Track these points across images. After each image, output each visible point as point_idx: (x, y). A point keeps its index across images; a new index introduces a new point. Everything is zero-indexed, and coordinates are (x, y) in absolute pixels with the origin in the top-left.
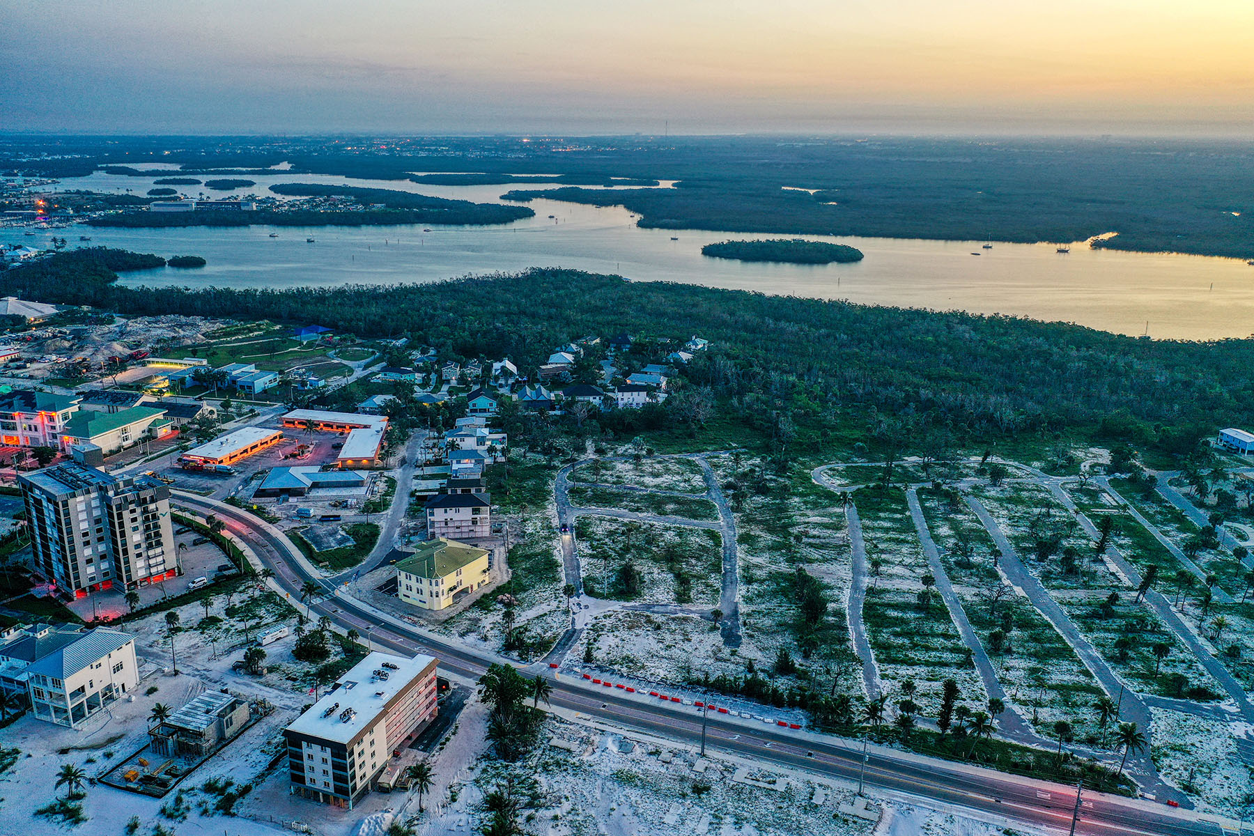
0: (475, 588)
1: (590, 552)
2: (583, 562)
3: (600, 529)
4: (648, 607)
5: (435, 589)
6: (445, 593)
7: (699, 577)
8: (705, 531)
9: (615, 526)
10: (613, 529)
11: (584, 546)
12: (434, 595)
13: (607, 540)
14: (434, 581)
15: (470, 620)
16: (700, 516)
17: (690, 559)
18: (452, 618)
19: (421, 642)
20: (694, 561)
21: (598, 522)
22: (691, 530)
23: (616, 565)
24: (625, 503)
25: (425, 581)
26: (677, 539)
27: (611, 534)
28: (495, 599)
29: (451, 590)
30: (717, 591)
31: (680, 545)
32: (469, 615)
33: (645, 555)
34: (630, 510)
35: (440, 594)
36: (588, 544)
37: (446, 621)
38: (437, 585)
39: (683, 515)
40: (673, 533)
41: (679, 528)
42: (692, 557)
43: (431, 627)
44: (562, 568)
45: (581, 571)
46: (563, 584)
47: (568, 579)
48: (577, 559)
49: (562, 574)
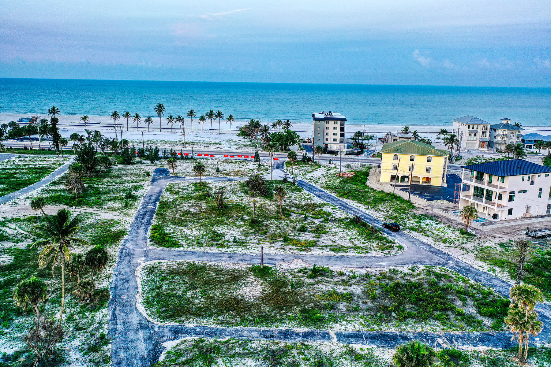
2: (318, 200)
3: (344, 234)
4: (230, 180)
7: (187, 198)
8: (175, 244)
9: (326, 240)
10: (325, 237)
11: (338, 214)
13: (317, 222)
16: (184, 273)
17: (198, 211)
20: (193, 210)
21: (359, 244)
22: (199, 244)
23: (281, 202)
24: (356, 290)
26: (220, 230)
27: (320, 230)
30: (167, 190)
31: (214, 224)
33: (256, 210)
34: (329, 271)
36: (337, 217)
39: (218, 271)
40: (228, 237)
41: (221, 246)
42: (196, 214)
44: (334, 195)
45: (312, 194)
46: (318, 186)
47: (317, 189)
48: (329, 202)
49: (328, 191)
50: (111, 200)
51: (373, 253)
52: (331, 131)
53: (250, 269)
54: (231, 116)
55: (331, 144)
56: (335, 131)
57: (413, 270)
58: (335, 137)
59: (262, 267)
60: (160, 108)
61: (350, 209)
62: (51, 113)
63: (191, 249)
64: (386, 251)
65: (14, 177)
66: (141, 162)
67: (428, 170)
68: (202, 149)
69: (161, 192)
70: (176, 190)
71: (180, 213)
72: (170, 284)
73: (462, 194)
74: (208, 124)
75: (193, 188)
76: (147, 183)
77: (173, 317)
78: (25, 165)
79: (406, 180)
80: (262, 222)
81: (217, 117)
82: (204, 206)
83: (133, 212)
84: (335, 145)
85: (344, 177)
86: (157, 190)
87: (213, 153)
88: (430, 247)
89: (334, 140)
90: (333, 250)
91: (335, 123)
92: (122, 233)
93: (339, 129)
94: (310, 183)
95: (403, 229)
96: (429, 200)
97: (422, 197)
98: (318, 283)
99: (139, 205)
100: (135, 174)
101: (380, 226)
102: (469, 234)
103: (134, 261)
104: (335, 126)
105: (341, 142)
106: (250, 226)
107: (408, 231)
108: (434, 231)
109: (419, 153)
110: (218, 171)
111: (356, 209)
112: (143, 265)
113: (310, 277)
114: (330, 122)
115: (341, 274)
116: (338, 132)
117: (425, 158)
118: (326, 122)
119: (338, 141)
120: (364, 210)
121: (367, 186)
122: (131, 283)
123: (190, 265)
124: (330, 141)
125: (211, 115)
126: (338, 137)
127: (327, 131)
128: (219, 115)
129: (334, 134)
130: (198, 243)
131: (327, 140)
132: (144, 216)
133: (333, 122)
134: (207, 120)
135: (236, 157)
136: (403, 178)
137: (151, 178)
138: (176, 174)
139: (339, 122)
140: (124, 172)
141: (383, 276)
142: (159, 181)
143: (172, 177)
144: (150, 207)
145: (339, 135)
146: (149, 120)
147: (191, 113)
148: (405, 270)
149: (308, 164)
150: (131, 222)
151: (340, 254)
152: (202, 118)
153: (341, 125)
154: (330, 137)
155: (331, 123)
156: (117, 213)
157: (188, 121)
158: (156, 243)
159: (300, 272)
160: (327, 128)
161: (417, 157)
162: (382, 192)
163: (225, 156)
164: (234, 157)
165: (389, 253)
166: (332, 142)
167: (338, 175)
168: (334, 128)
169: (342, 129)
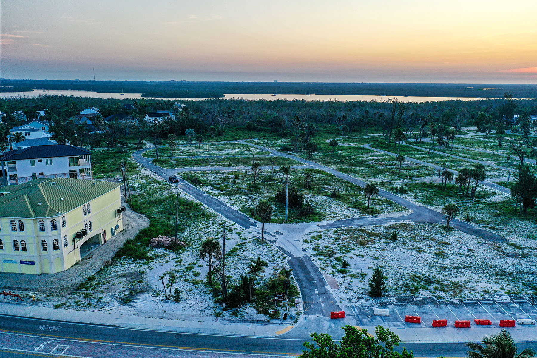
0: (109, 236)
3: (210, 178)
4: (347, 222)
5: (49, 235)
6: (70, 241)
10: (222, 177)
11: (209, 190)
12: (50, 246)
13: (226, 183)
14: (48, 223)
15: (124, 276)
18: (90, 279)
19: (46, 332)
21: (202, 175)
24: (212, 163)
25: (29, 224)
27: (224, 180)
28: (148, 243)
29: (79, 235)
32: (118, 269)
34: (222, 166)
35: (62, 244)
36: (211, 188)
37: (82, 286)
38: (54, 226)
43: (56, 301)
44: (204, 206)
45: (229, 205)
46: (221, 218)
47: (222, 214)
48: (212, 198)
49: (211, 210)
94: (231, 222)
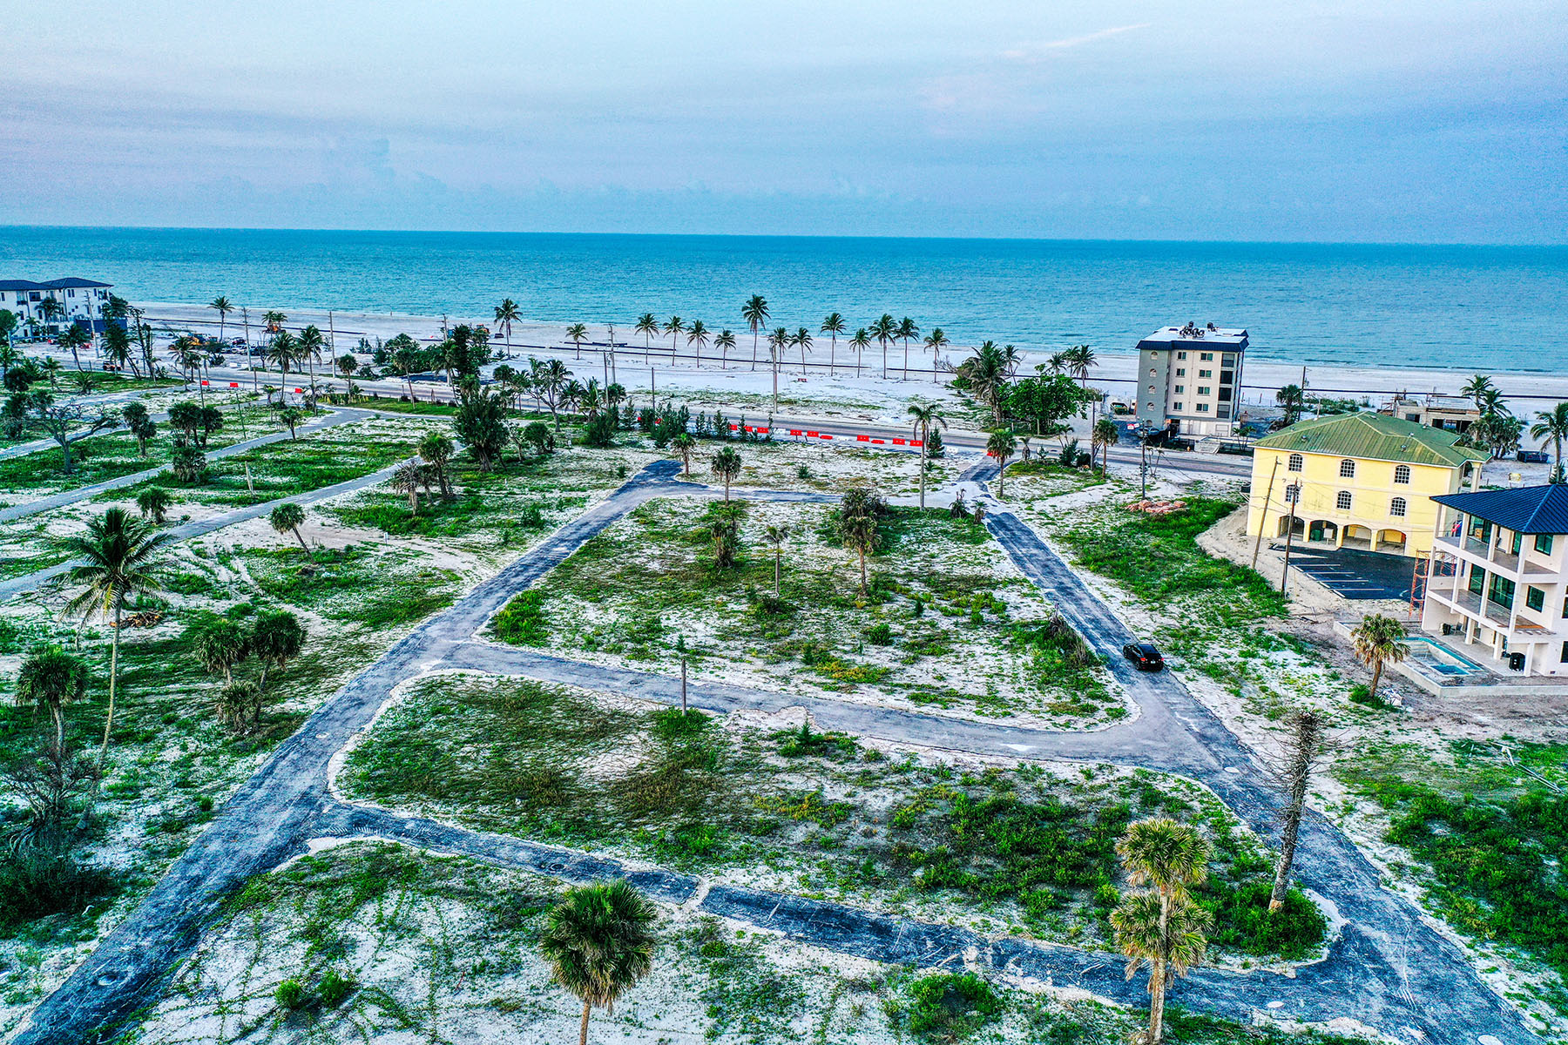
1: (997, 594)
2: (1008, 569)
3: (988, 663)
4: (816, 500)
7: (667, 536)
8: (537, 639)
9: (924, 672)
10: (929, 663)
11: (1029, 609)
13: (946, 624)
16: (498, 704)
17: (662, 570)
20: (655, 566)
21: (1005, 690)
22: (591, 645)
23: (899, 565)
24: (879, 801)
26: (670, 618)
27: (935, 644)
30: (636, 514)
33: (808, 580)
34: (852, 746)
36: (1015, 616)
39: (576, 710)
41: (640, 655)
42: (655, 575)
44: (1068, 559)
45: (1005, 553)
46: (1044, 533)
47: (1034, 539)
48: (1034, 576)
49: (1058, 549)
50: (488, 526)
51: (1023, 719)
52: (1191, 382)
53: (654, 716)
54: (938, 331)
55: (1189, 418)
56: (1204, 382)
57: (1089, 776)
58: (1202, 399)
59: (683, 714)
60: (756, 308)
61: (1077, 601)
62: (499, 316)
63: (562, 655)
64: (1062, 719)
65: (327, 462)
66: (633, 444)
67: (1399, 506)
68: (821, 418)
69: (619, 515)
70: (657, 515)
71: (618, 569)
72: (441, 724)
73: (1433, 583)
74: (873, 354)
75: (705, 512)
76: (603, 493)
77: (382, 792)
78: (372, 437)
79: (1328, 533)
80: (795, 609)
81: (900, 333)
82: (691, 558)
83: (512, 557)
84: (1204, 424)
85: (1145, 514)
86: (616, 510)
87: (831, 430)
88: (1216, 722)
89: (1199, 407)
90: (914, 698)
91: (1203, 357)
92: (446, 600)
93: (1216, 375)
94: (1029, 524)
95: (1181, 669)
96: (1349, 596)
97: (1332, 586)
98: (793, 770)
99: (535, 544)
100: (592, 471)
101: (1115, 651)
102: (1378, 704)
103: (414, 664)
104: (1205, 365)
105: (1222, 414)
106: (758, 617)
107: (1192, 673)
108: (1274, 685)
109: (1368, 453)
110: (803, 474)
111: (1095, 601)
112: (425, 674)
113: (787, 754)
114: (1189, 353)
115: (876, 757)
116: (1214, 384)
117: (1389, 469)
118: (1176, 353)
119: (1212, 413)
120: (1113, 607)
121: (1193, 544)
122: (366, 710)
123: (527, 687)
124: (1189, 409)
125: (884, 328)
126: (1212, 400)
127: (1179, 381)
128: (907, 328)
129: (1201, 390)
130: (590, 642)
131: (1177, 406)
132: (526, 567)
133: (1198, 354)
134: (875, 342)
135: (889, 444)
136: (1318, 528)
137: (621, 483)
138: (693, 476)
139: (1218, 356)
140: (573, 465)
141: (990, 778)
142: (638, 490)
143: (677, 483)
144: (563, 549)
145: (1215, 393)
146: (726, 339)
147: (833, 323)
148: (1065, 771)
149: (1073, 473)
150: (485, 579)
151: (927, 709)
152: (861, 337)
153: (1224, 363)
154: (1189, 400)
155: (1193, 356)
156: (473, 557)
157: (821, 342)
158: (496, 632)
159: (771, 738)
160: (1180, 372)
161: (1361, 466)
162: (1225, 562)
163: (860, 438)
164: (882, 443)
165: (1067, 725)
166: (1193, 412)
167: (1132, 508)
168: (1202, 374)
169: (1226, 377)
